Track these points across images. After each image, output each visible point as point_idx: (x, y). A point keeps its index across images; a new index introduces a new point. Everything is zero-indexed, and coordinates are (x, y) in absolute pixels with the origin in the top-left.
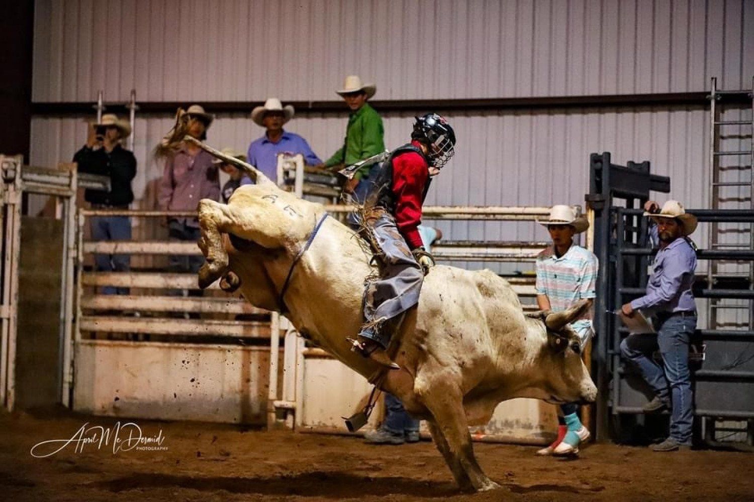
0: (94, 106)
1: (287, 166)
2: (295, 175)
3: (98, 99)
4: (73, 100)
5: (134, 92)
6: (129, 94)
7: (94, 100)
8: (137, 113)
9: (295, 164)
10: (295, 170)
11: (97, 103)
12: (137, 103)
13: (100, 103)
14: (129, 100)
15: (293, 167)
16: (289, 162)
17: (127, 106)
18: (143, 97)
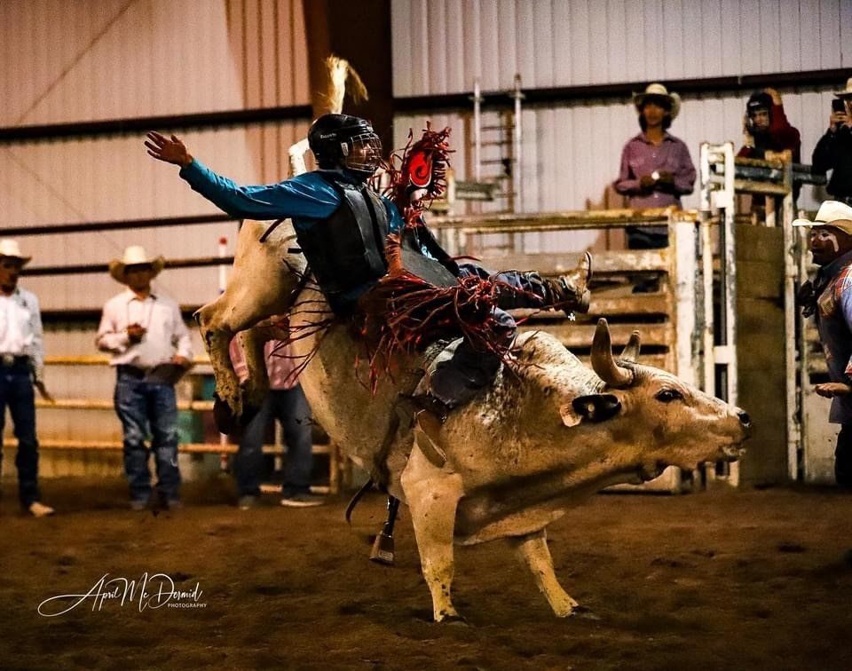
0: (471, 98)
1: (714, 159)
2: (724, 168)
3: (474, 88)
4: (443, 91)
5: (518, 77)
6: (512, 79)
7: (470, 90)
8: (525, 104)
9: (723, 155)
10: (723, 163)
11: (472, 94)
12: (523, 91)
13: (477, 94)
14: (512, 87)
15: (721, 160)
16: (716, 153)
17: (511, 96)
18: (529, 83)
